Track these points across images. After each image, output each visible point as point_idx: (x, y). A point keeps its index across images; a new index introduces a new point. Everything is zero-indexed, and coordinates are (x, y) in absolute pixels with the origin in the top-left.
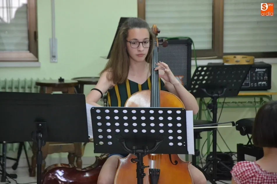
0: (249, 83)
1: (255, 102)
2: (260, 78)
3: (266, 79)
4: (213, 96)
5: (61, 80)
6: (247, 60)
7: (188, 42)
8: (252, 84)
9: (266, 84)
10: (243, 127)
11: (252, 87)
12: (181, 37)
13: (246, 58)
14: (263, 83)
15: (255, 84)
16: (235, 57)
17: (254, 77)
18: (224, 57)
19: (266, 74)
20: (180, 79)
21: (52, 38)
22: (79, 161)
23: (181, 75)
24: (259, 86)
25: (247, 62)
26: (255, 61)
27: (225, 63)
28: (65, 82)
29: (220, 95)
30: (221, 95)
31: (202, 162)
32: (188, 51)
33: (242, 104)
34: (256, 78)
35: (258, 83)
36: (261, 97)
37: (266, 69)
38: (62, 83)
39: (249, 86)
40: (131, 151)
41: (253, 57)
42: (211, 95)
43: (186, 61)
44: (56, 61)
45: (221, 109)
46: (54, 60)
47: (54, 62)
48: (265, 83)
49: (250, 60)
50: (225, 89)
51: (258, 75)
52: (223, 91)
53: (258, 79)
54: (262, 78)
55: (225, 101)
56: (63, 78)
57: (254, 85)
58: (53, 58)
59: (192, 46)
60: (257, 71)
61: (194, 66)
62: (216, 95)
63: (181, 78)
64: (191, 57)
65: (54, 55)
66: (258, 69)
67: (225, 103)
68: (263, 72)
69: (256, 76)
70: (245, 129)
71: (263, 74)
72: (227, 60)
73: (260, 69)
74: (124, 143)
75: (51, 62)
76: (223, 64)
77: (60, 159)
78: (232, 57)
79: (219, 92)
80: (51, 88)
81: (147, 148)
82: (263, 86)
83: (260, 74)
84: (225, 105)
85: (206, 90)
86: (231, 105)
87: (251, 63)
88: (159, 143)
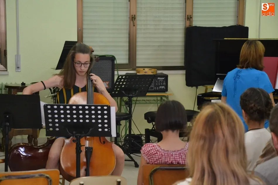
0: (153, 87)
1: (157, 100)
2: (161, 84)
3: (164, 84)
5: (23, 84)
7: (112, 58)
8: (155, 88)
10: (149, 117)
11: (155, 90)
13: (151, 70)
15: (157, 88)
17: (157, 83)
21: (17, 55)
25: (152, 73)
26: (157, 73)
27: (138, 73)
28: (26, 85)
30: (135, 95)
32: (112, 65)
35: (159, 87)
36: (161, 97)
37: (164, 78)
38: (24, 86)
39: (153, 89)
40: (72, 135)
41: (156, 70)
42: (128, 95)
43: (111, 72)
44: (20, 71)
46: (18, 70)
48: (164, 87)
49: (154, 71)
52: (136, 92)
53: (159, 84)
55: (137, 99)
56: (24, 82)
59: (115, 61)
61: (116, 75)
62: (131, 95)
63: (107, 83)
64: (114, 69)
65: (18, 66)
70: (151, 119)
72: (139, 71)
74: (67, 129)
75: (16, 71)
76: (136, 74)
77: (22, 139)
78: (142, 69)
79: (133, 93)
80: (16, 90)
81: (83, 132)
82: (162, 89)
83: (160, 81)
84: (137, 102)
85: (125, 92)
86: (141, 102)
87: (155, 73)
88: (92, 129)
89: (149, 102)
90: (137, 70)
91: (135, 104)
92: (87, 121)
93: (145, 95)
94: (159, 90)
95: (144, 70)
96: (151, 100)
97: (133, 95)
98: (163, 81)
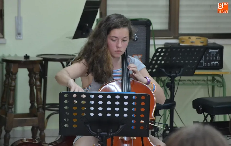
0: (202, 63)
1: (207, 80)
2: (213, 58)
3: (218, 59)
4: (171, 75)
5: (27, 57)
6: (201, 41)
7: (148, 23)
8: (205, 63)
9: (218, 64)
10: (199, 106)
11: (206, 66)
12: (141, 19)
13: (200, 39)
14: (216, 62)
15: (209, 63)
16: (190, 38)
17: (208, 57)
18: (180, 37)
19: (218, 54)
20: (139, 58)
21: (18, 17)
22: (43, 134)
23: (140, 54)
24: (212, 65)
25: (202, 43)
26: (209, 42)
27: (181, 43)
28: (31, 59)
29: (177, 75)
30: (179, 74)
31: (158, 136)
32: (147, 32)
33: (196, 82)
34: (209, 58)
35: (211, 62)
36: (213, 76)
37: (219, 50)
38: (28, 60)
39: (202, 65)
40: (96, 134)
41: (207, 38)
42: (169, 74)
43: (145, 41)
44: (21, 38)
45: (177, 86)
46: (19, 37)
47: (19, 39)
48: (217, 62)
49: (204, 41)
50: (182, 69)
51: (211, 55)
52: (180, 71)
53: (211, 59)
54: (215, 58)
55: (181, 79)
56: (28, 55)
57: (207, 64)
58: (18, 35)
59: (151, 27)
60: (211, 52)
61: (152, 45)
62: (174, 74)
63: (140, 56)
64: (150, 37)
65: (19, 32)
66: (211, 49)
67: (180, 81)
68: (215, 53)
69: (210, 56)
70: (202, 108)
71: (215, 54)
72: (183, 40)
73: (213, 50)
74: (88, 126)
75: (16, 39)
76: (179, 44)
77: (24, 131)
78: (187, 37)
79: (177, 72)
80: (17, 65)
81: (111, 131)
82: (215, 65)
83: (213, 54)
84: (180, 83)
85: (165, 70)
86: (186, 82)
87: (205, 44)
88: (122, 126)
89: (196, 83)
90: (181, 39)
91: (178, 85)
92: (117, 115)
93: (192, 74)
94: (211, 66)
95: (190, 39)
96: (200, 80)
97: (176, 74)
98: (216, 55)
